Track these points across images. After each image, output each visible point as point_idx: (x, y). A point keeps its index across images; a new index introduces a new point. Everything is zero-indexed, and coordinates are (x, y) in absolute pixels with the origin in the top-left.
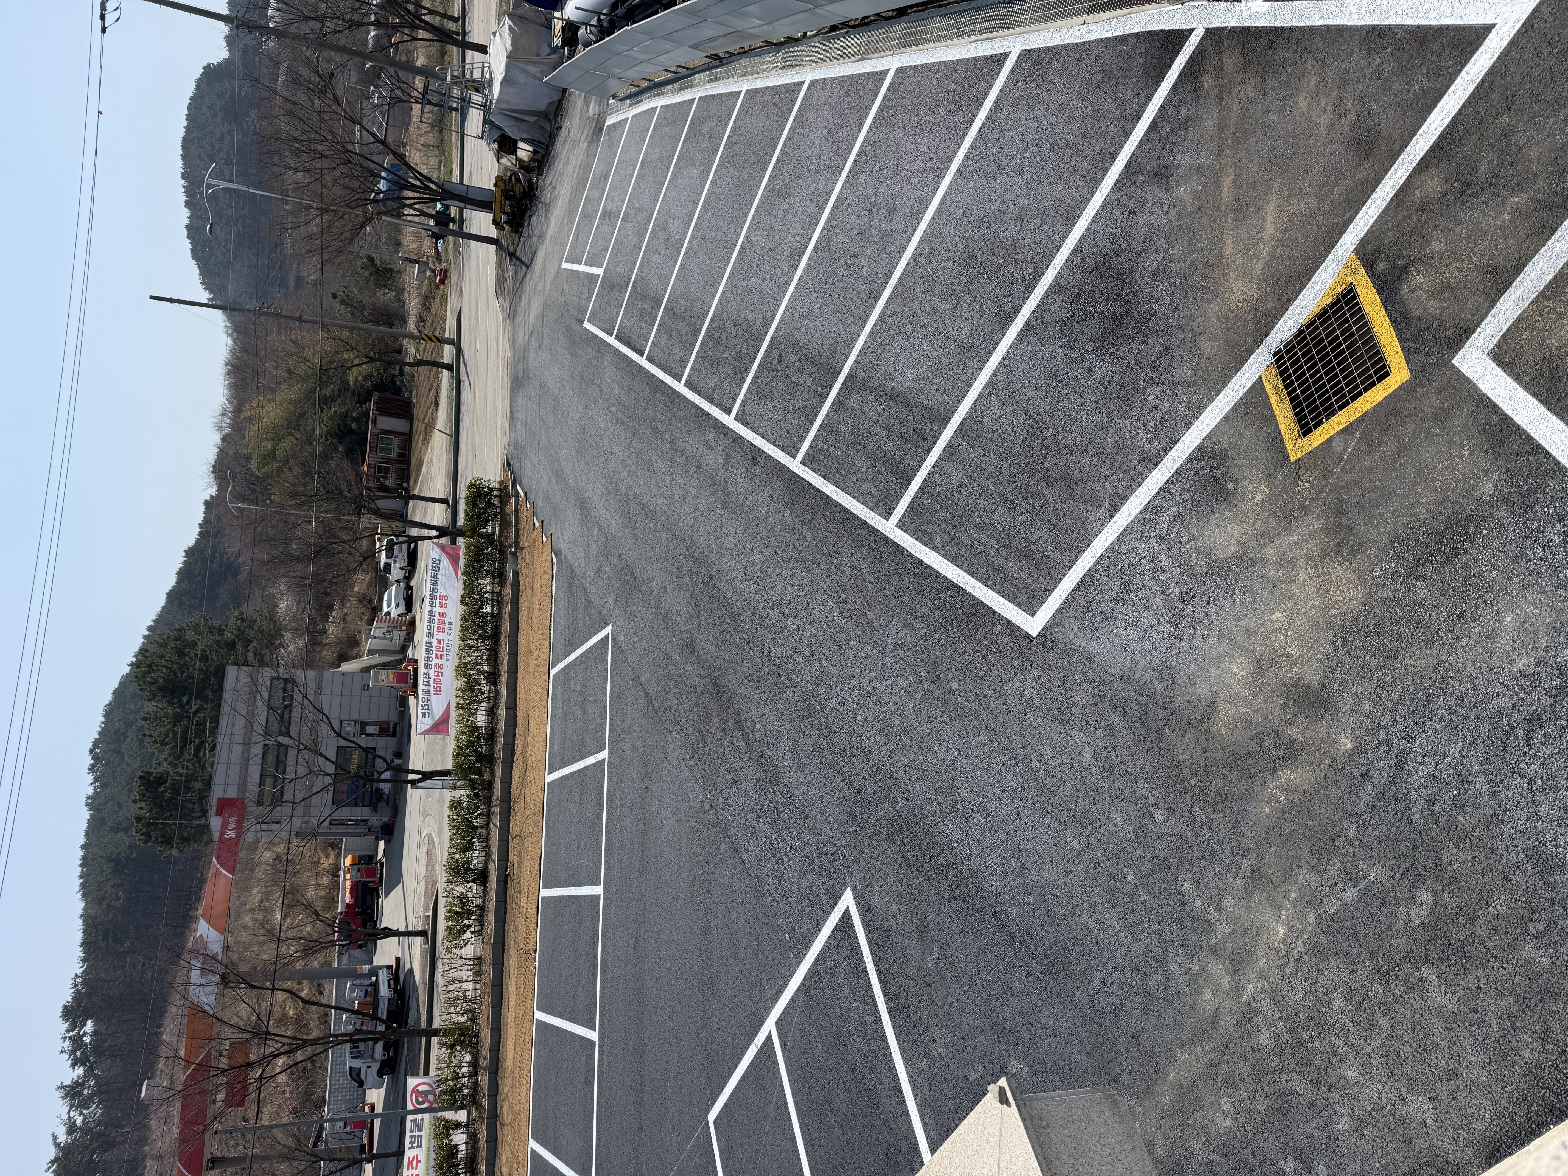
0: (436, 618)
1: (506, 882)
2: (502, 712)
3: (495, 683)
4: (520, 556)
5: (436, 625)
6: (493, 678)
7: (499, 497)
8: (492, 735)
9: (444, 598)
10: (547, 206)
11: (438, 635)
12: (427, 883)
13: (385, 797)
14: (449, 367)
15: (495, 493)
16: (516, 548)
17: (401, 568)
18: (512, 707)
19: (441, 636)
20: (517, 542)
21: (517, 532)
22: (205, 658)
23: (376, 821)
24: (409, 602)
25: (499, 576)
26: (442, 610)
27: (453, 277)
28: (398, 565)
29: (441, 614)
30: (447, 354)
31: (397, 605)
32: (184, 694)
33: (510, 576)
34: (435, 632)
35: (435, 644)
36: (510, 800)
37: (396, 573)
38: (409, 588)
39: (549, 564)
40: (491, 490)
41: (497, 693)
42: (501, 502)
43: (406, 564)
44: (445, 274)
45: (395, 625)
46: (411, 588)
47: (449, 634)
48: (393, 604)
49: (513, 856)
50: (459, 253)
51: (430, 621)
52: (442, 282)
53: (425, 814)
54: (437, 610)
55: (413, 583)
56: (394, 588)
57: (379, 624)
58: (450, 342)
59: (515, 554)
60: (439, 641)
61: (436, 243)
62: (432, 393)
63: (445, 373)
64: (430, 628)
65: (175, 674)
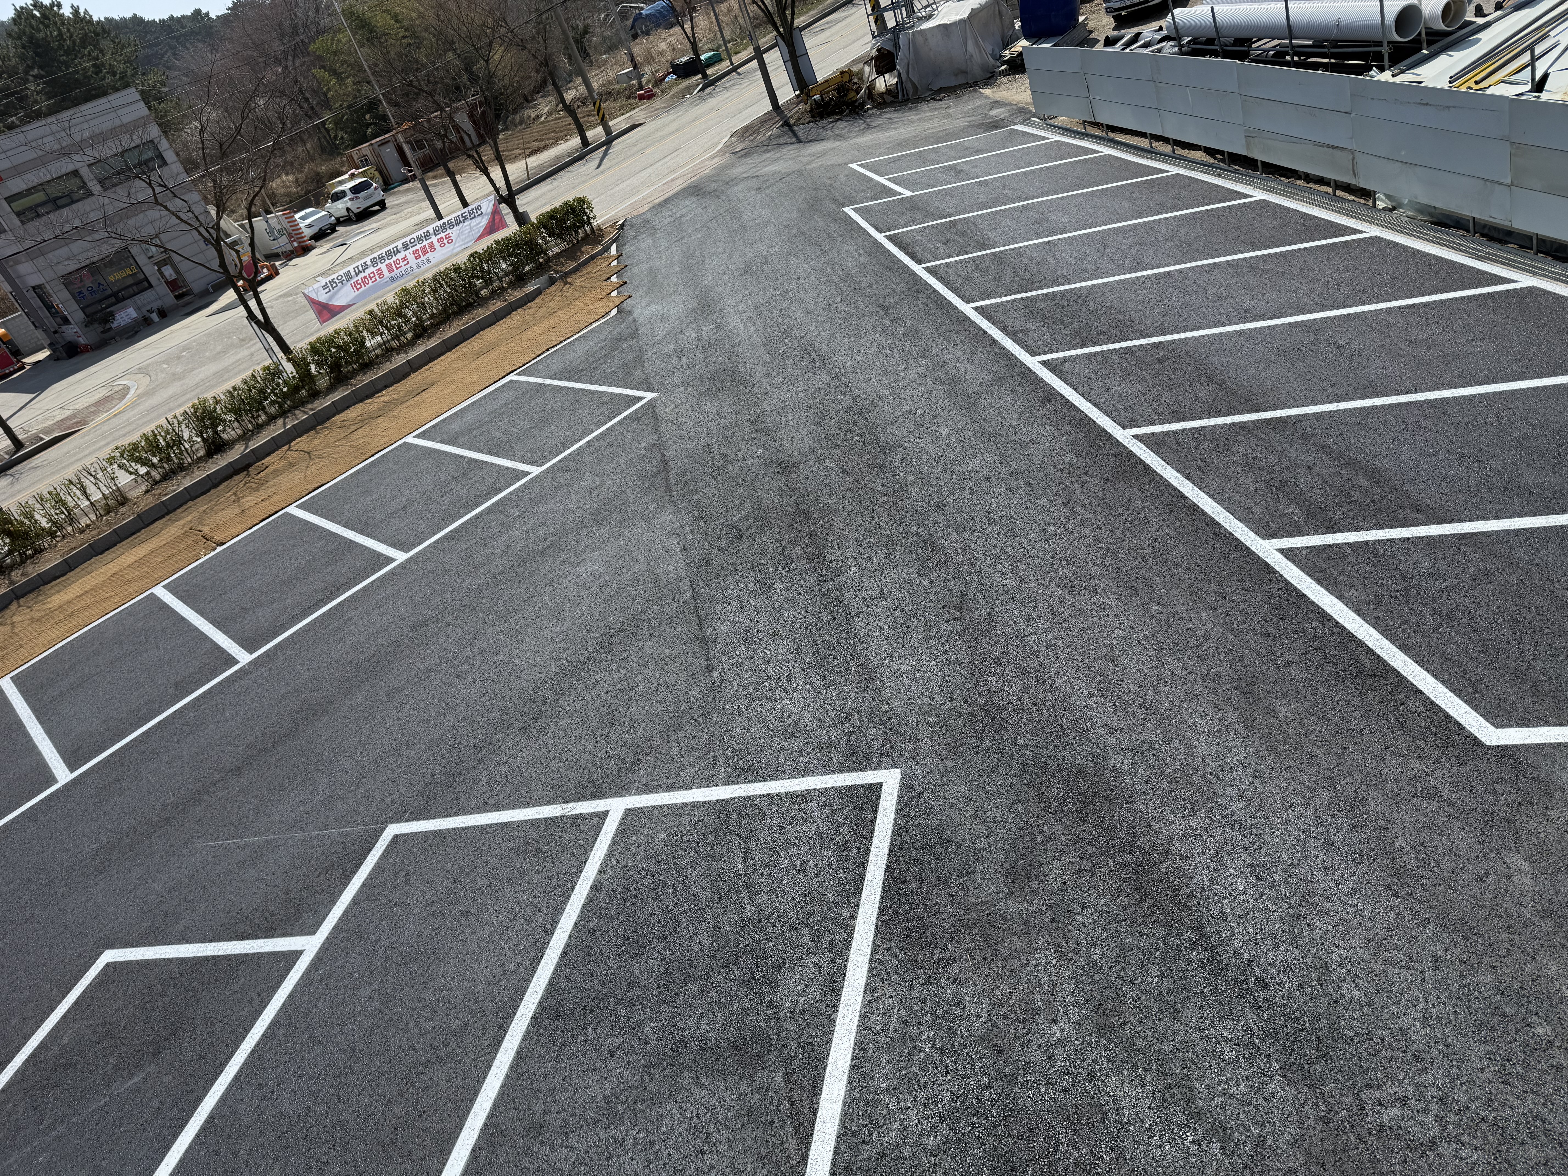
0: (425, 243)
1: (237, 472)
2: (400, 360)
3: (417, 337)
4: (557, 285)
5: (418, 247)
6: (422, 332)
7: (587, 235)
8: (367, 366)
9: (448, 237)
10: (869, 127)
11: (409, 254)
12: (74, 416)
13: (108, 326)
14: (585, 142)
15: (588, 228)
16: (561, 278)
17: (348, 209)
18: (413, 367)
19: (411, 257)
20: (566, 275)
21: (576, 270)
22: (98, 68)
23: (73, 332)
24: (320, 235)
25: (520, 280)
26: (436, 245)
27: (657, 103)
28: (349, 204)
29: (431, 245)
30: (595, 133)
31: (310, 226)
32: (41, 67)
33: (531, 288)
34: (411, 250)
35: (400, 256)
36: (322, 422)
37: (339, 208)
38: (333, 229)
39: (602, 311)
40: (589, 223)
41: (412, 343)
42: (583, 239)
43: (356, 211)
44: (650, 96)
45: (294, 233)
46: (333, 230)
47: (418, 266)
48: (308, 221)
49: (273, 461)
50: (683, 97)
51: (419, 239)
52: (641, 97)
53: (144, 371)
54: (434, 239)
55: (341, 229)
56: (324, 213)
57: (282, 219)
58: (608, 131)
59: (552, 282)
60: (404, 259)
61: (669, 73)
62: (536, 144)
63: (576, 141)
64: (413, 243)
65: (61, 47)
